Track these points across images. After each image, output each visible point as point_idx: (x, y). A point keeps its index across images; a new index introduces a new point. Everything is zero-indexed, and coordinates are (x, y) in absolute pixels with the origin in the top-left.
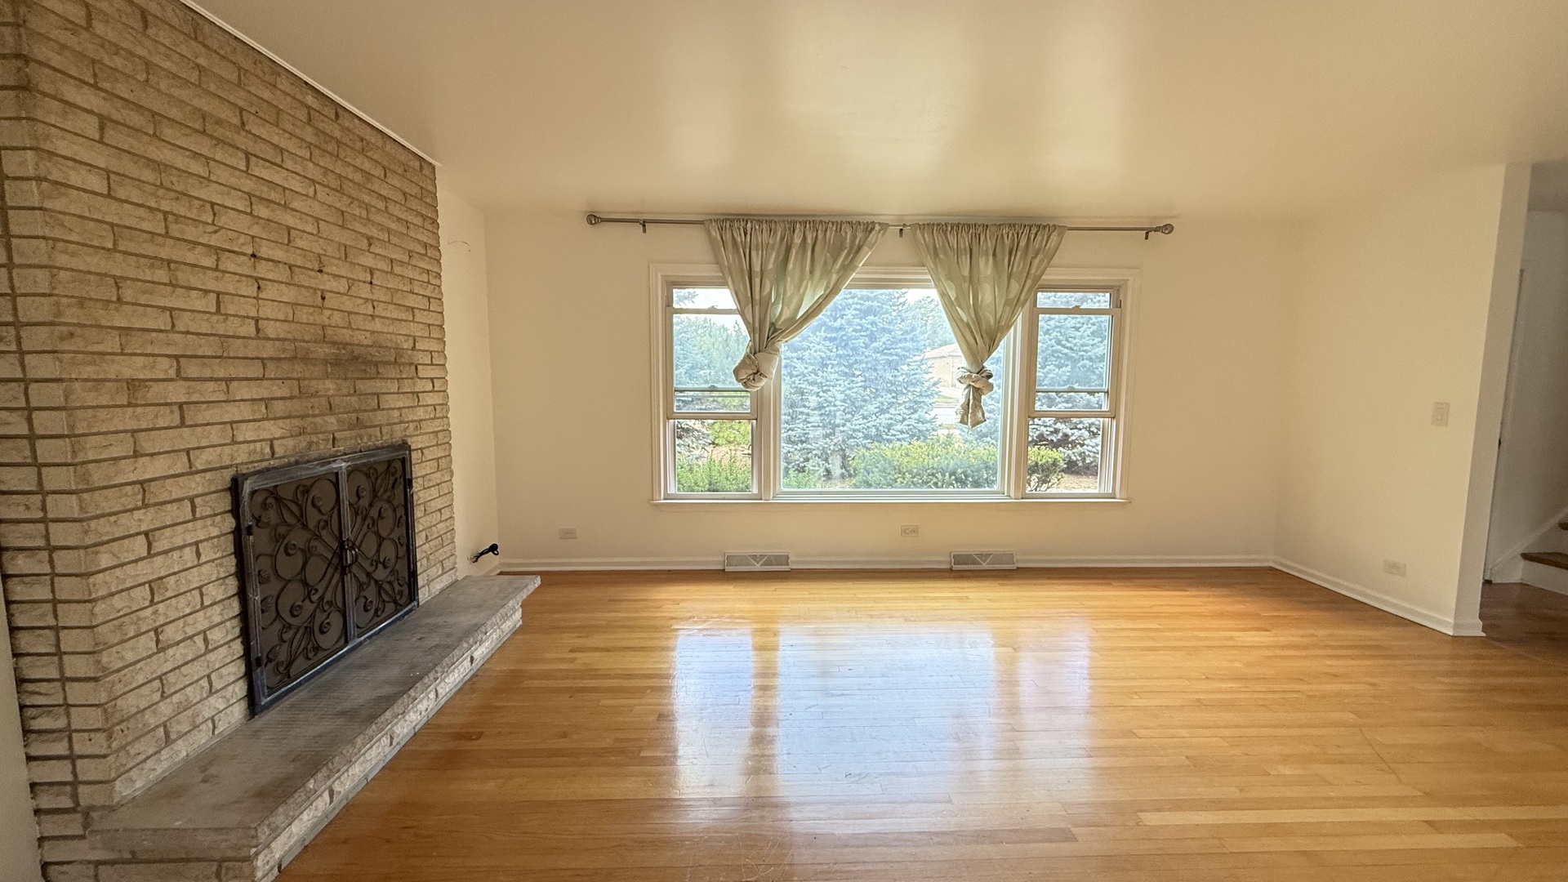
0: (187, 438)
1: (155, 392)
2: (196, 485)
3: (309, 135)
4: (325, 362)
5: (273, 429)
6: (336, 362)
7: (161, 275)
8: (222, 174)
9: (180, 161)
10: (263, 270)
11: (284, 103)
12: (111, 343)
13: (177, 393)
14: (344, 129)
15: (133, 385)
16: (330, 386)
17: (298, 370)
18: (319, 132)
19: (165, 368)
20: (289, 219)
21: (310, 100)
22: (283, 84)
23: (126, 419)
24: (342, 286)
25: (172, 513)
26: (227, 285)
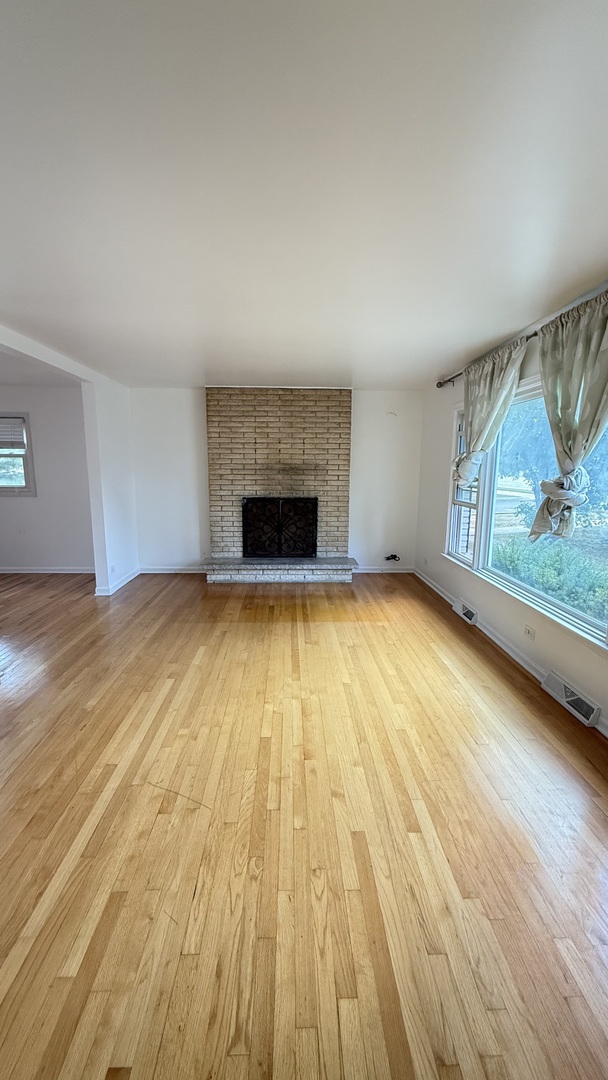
0: (232, 487)
1: (225, 477)
2: (233, 498)
3: (279, 403)
4: (279, 470)
5: (257, 488)
6: (284, 470)
7: (229, 451)
10: (257, 446)
11: (271, 397)
12: (218, 467)
13: (231, 477)
14: (295, 396)
15: (221, 475)
16: (280, 477)
17: (268, 472)
18: (283, 401)
19: (229, 472)
20: (269, 430)
21: (280, 393)
22: (270, 392)
23: (219, 482)
24: (289, 446)
25: (227, 503)
26: (247, 451)
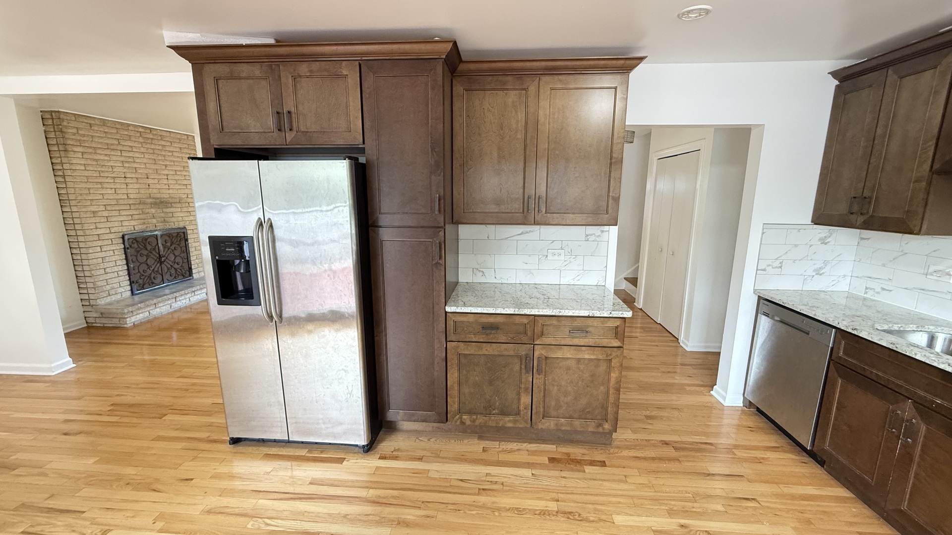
0: (109, 225)
1: (100, 214)
2: (112, 236)
3: (141, 140)
4: (151, 204)
5: (133, 223)
6: (155, 204)
7: (99, 186)
8: (114, 158)
9: (102, 157)
10: (128, 181)
11: (132, 133)
12: (88, 203)
13: (106, 214)
14: (153, 134)
15: (94, 212)
16: (153, 211)
17: (141, 207)
18: (144, 138)
19: (102, 208)
20: (135, 165)
21: (141, 130)
22: (131, 128)
23: (93, 220)
24: (156, 181)
25: (106, 242)
26: (118, 186)
